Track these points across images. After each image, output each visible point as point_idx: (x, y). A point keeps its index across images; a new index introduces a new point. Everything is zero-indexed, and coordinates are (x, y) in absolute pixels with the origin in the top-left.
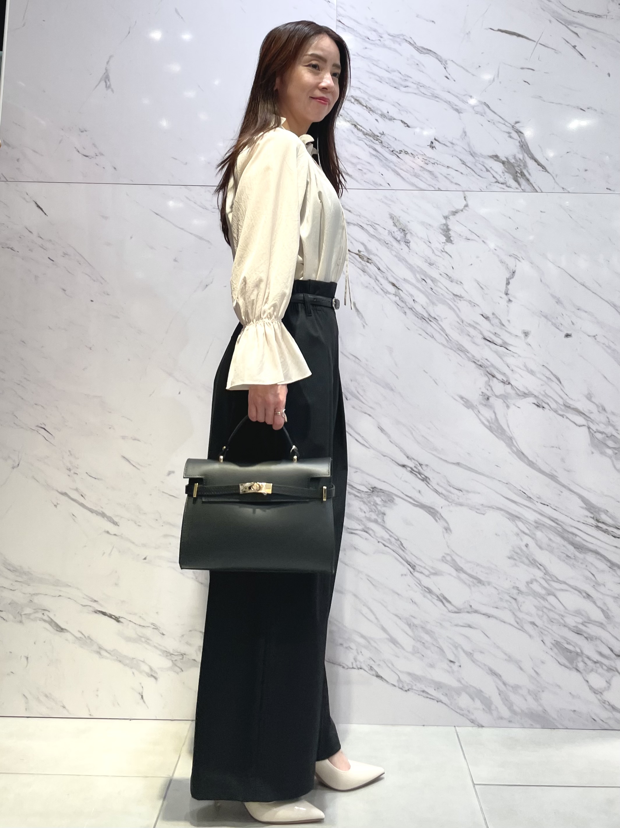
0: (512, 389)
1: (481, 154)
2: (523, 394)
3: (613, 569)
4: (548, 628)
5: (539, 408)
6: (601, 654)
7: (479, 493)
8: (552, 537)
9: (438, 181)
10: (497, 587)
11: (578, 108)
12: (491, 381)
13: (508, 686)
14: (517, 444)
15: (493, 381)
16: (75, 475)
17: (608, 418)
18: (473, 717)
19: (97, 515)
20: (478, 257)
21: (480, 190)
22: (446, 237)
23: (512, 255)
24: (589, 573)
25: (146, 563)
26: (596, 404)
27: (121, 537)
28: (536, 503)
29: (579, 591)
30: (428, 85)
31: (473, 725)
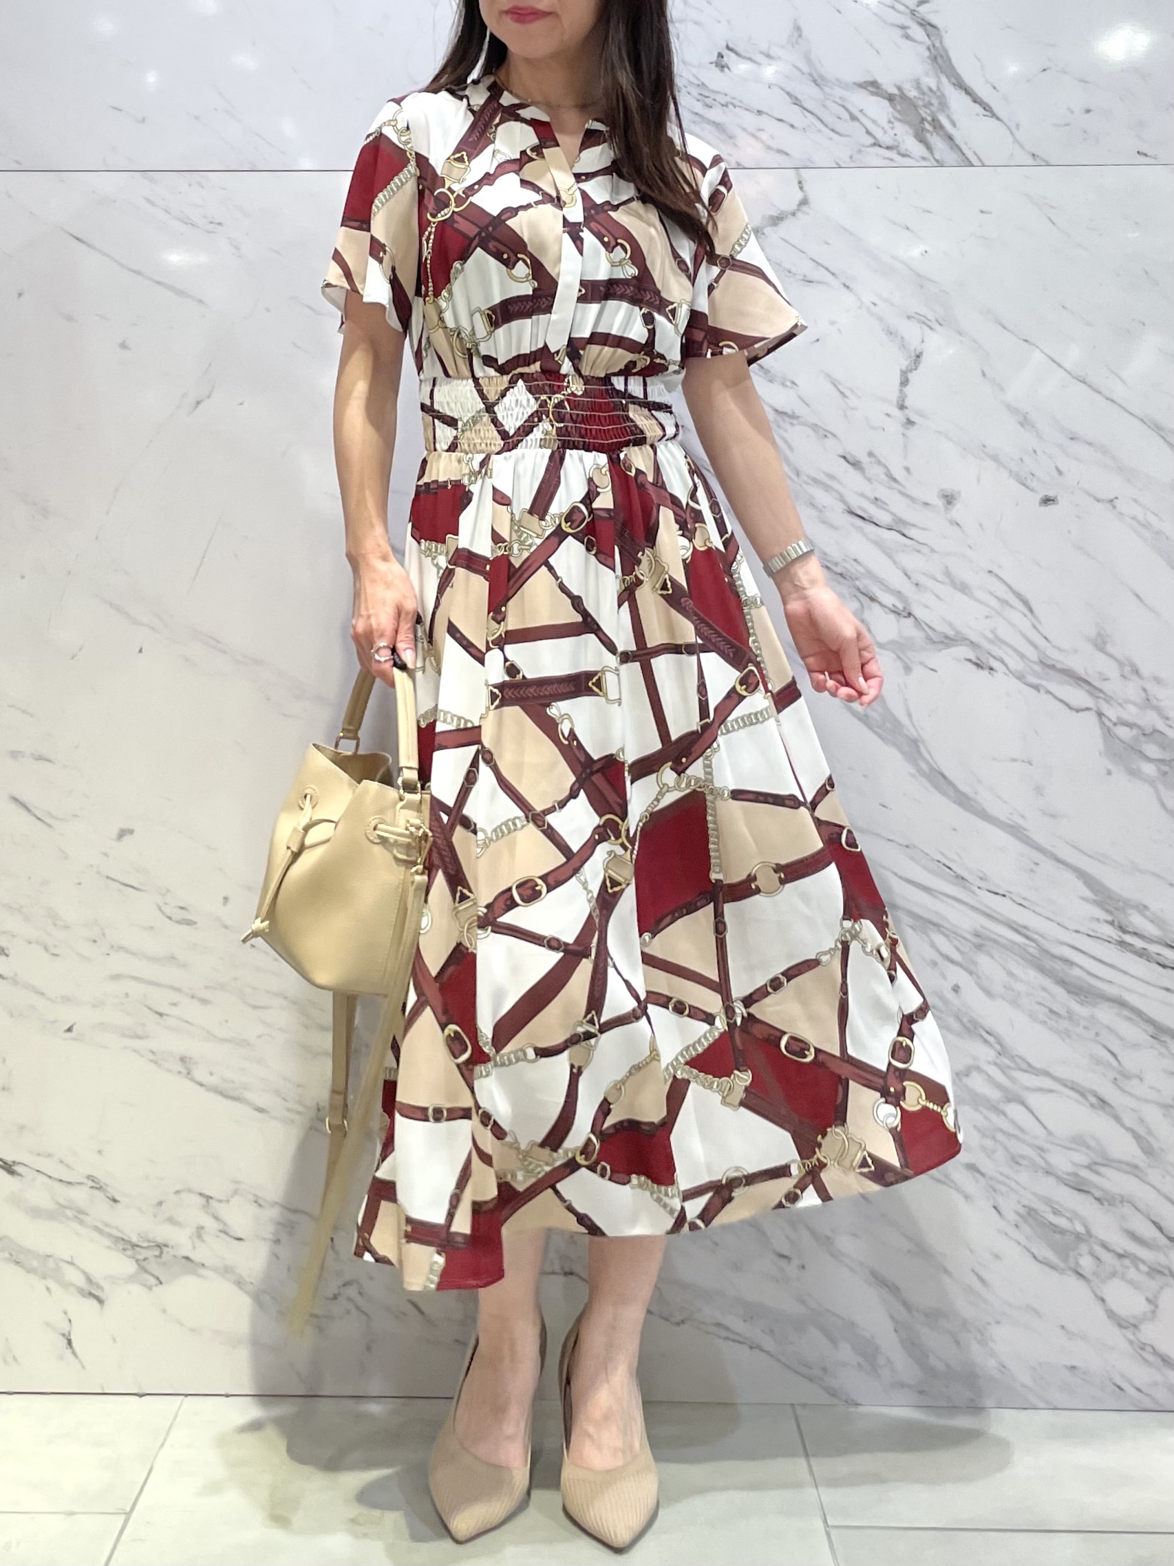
0: (916, 626)
1: (838, 80)
2: (945, 641)
3: (1159, 1041)
4: (1007, 1177)
5: (980, 672)
6: (1134, 1237)
8: (1014, 968)
9: (736, 146)
13: (916, 1314)
14: (930, 754)
15: (871, 608)
17: (1145, 690)
18: (834, 1383)
20: (832, 323)
21: (837, 163)
23: (915, 315)
24: (1104, 1050)
25: (73, 1039)
26: (1115, 659)
27: (15, 981)
28: (977, 891)
29: (1082, 1092)
31: (836, 1402)
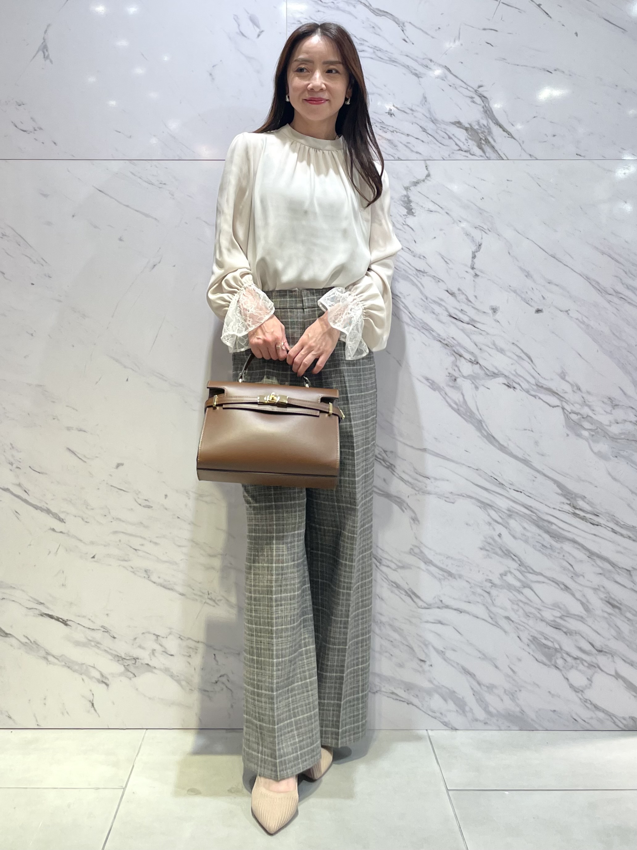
0: (480, 368)
1: (443, 121)
2: (493, 375)
3: (592, 559)
4: (524, 623)
5: (509, 389)
6: (581, 650)
7: (448, 480)
8: (526, 525)
9: (397, 149)
10: (468, 580)
11: (544, 70)
12: (458, 361)
13: (483, 687)
14: (487, 427)
15: (460, 360)
16: (18, 470)
17: (583, 397)
18: (446, 720)
19: (42, 511)
20: (441, 230)
21: (443, 158)
22: (407, 209)
23: (478, 227)
24: (566, 563)
25: (95, 561)
26: (570, 383)
27: (68, 534)
28: (509, 490)
29: (557, 583)
30: (385, 49)
31: (447, 728)
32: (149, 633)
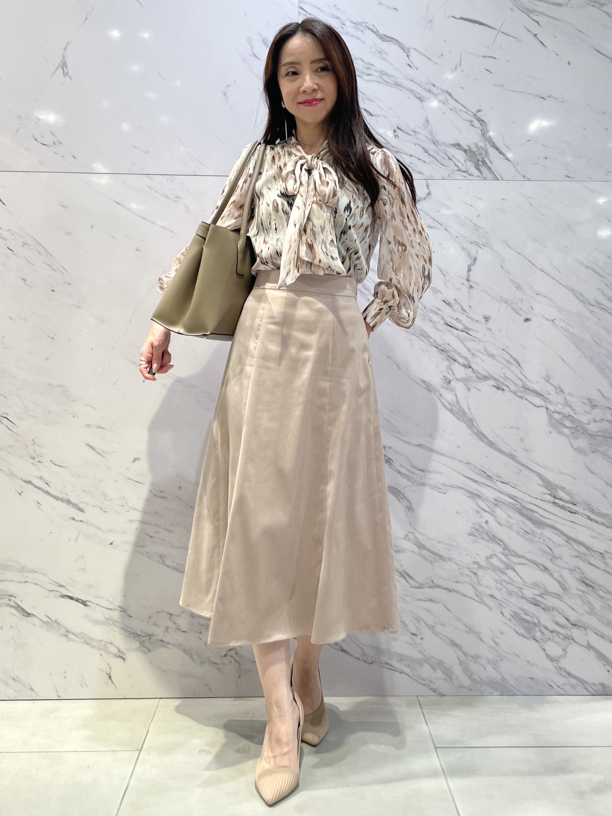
0: (472, 372)
1: (443, 143)
2: (484, 378)
3: (569, 543)
4: (507, 600)
5: (499, 391)
6: (557, 624)
7: (441, 473)
8: (510, 513)
10: (458, 562)
11: (539, 96)
12: (452, 365)
13: (468, 656)
14: (477, 425)
15: (454, 364)
16: (39, 463)
17: (565, 399)
18: (435, 687)
19: (62, 502)
20: (440, 245)
21: (443, 178)
23: (474, 242)
24: (546, 547)
25: (112, 547)
26: (554, 386)
27: (88, 523)
28: (496, 481)
29: (537, 564)
30: (390, 73)
31: (434, 694)
32: (163, 612)
